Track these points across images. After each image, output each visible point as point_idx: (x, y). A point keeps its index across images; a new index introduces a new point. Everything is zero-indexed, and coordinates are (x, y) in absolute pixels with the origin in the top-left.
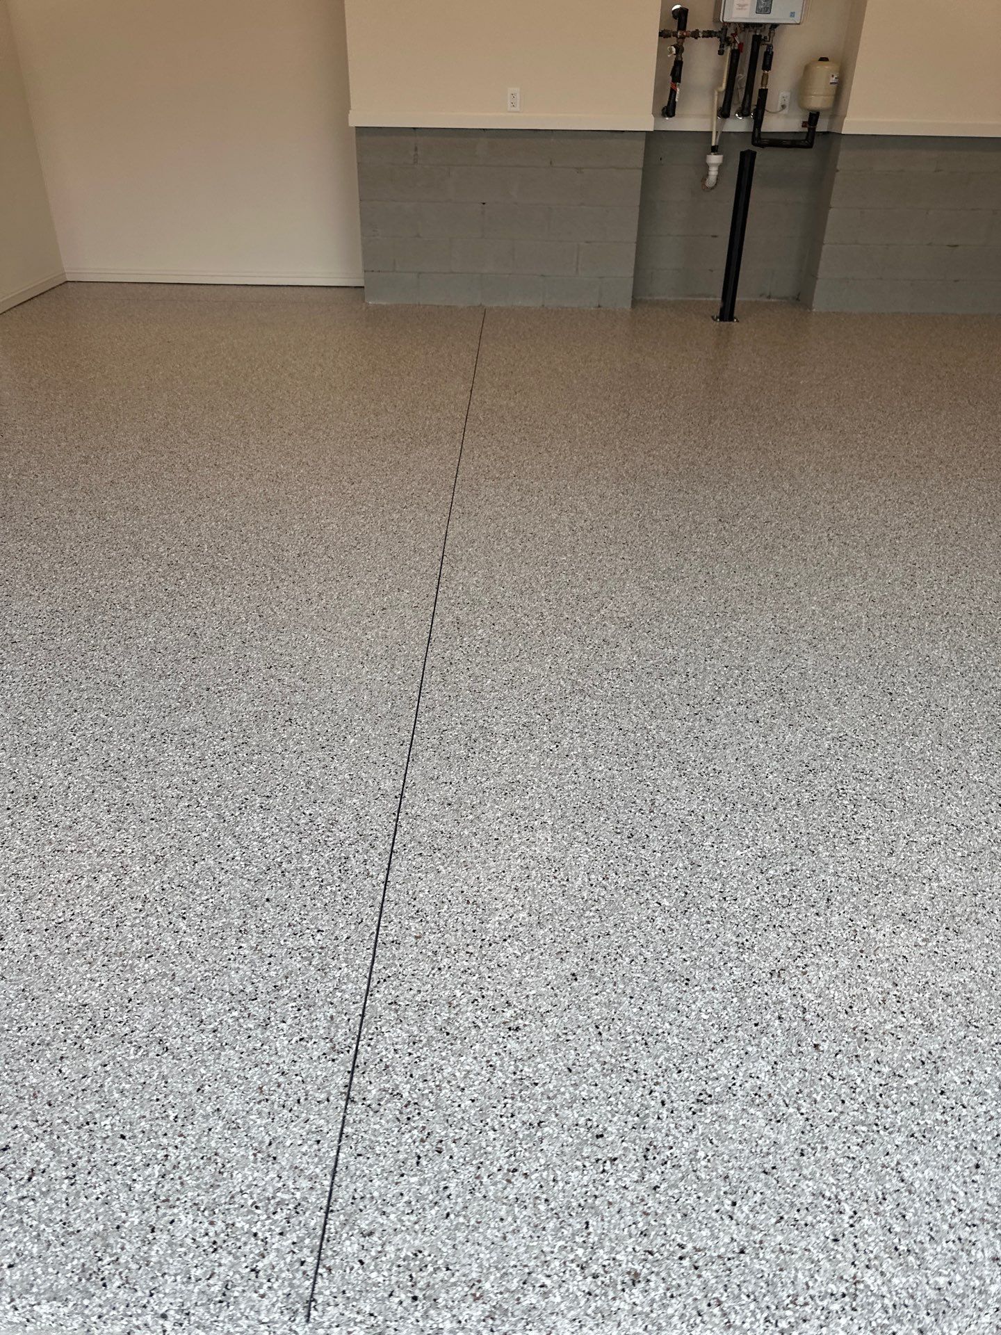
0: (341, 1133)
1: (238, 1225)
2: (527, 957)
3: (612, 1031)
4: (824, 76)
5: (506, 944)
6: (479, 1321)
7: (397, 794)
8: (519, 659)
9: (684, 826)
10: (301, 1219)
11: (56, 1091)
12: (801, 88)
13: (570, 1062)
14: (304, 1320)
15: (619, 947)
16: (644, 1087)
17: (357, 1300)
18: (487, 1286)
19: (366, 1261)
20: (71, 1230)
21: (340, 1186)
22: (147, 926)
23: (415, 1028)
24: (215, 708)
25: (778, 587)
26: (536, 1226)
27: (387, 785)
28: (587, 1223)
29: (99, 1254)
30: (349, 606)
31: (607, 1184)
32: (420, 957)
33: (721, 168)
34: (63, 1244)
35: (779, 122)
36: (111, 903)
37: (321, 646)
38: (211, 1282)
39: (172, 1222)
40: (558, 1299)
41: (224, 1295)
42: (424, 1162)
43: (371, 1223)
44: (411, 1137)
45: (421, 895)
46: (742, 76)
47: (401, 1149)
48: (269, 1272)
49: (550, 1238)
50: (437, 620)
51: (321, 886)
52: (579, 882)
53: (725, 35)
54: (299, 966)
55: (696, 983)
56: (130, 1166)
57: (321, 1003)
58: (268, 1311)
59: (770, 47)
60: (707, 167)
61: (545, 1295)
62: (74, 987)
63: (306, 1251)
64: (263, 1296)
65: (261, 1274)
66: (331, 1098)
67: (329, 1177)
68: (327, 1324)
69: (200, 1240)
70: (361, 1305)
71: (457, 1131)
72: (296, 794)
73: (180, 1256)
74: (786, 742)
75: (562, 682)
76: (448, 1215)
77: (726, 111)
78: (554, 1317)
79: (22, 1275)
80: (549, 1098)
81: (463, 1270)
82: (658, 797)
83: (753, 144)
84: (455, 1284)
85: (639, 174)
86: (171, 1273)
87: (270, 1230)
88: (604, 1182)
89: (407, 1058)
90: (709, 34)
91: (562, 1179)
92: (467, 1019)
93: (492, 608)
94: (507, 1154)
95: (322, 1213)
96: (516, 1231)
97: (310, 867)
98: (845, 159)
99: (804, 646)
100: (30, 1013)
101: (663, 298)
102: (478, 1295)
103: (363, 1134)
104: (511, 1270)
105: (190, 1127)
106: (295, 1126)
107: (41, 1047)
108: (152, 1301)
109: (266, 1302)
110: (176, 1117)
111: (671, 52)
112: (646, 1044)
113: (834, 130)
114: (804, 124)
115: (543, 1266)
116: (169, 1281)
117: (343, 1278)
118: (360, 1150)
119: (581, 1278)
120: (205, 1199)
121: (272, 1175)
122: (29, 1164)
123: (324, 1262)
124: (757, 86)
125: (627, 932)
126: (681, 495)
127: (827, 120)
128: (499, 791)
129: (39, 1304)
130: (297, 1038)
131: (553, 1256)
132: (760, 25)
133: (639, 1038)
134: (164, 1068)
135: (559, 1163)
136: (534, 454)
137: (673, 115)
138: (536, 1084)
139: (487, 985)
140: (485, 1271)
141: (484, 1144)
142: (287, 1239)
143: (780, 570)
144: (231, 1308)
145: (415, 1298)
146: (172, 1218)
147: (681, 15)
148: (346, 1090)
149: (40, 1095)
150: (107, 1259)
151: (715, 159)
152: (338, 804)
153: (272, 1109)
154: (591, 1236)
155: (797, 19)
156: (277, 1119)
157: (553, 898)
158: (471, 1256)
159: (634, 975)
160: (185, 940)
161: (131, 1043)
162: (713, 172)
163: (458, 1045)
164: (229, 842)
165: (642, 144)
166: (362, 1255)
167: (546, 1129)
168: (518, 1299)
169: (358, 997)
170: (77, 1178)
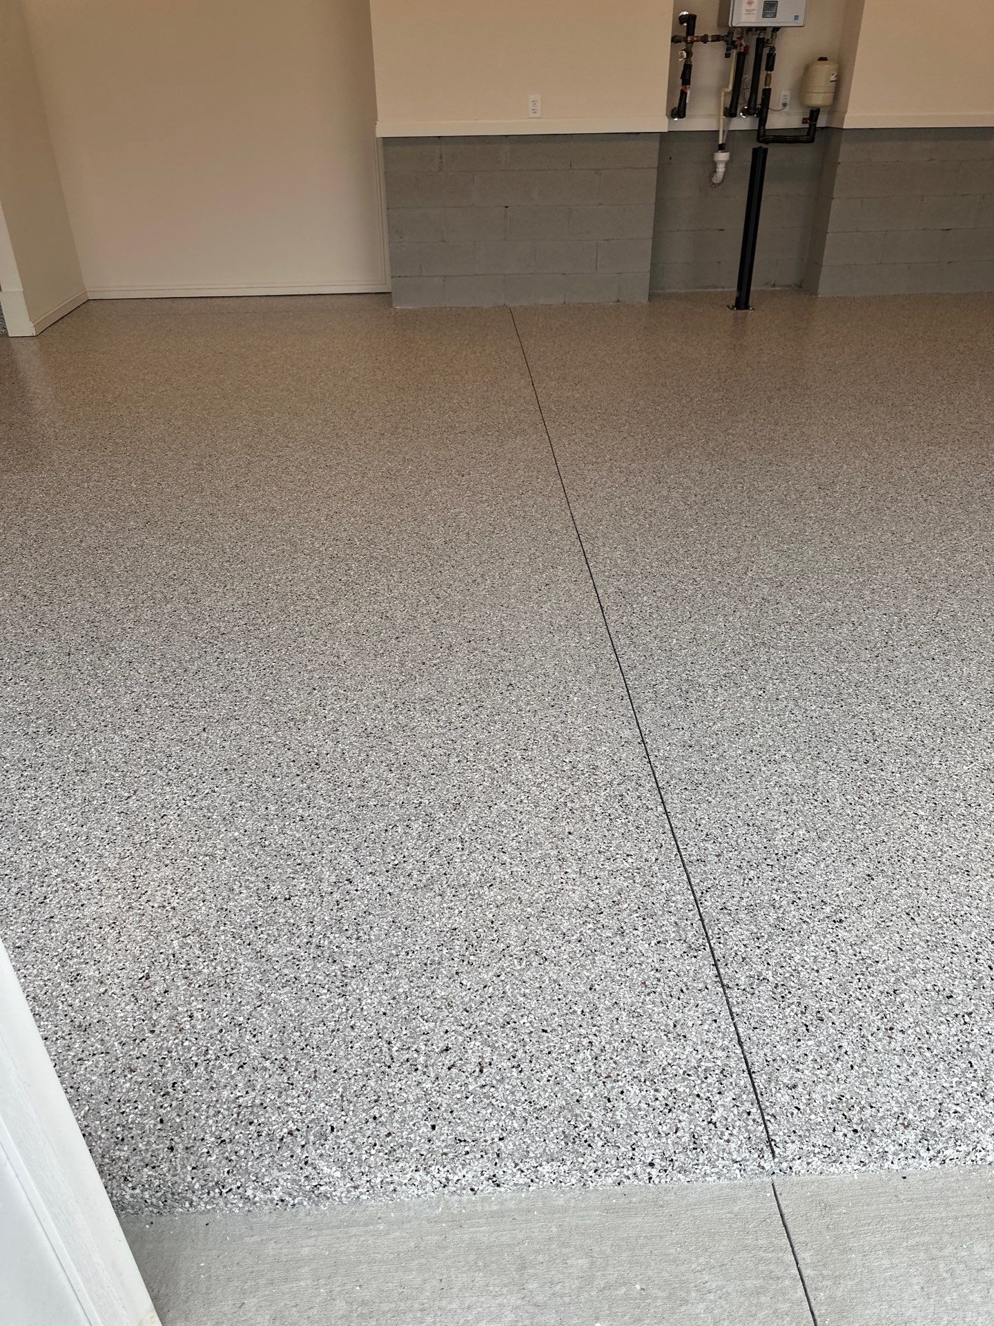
0: (731, 1013)
1: (679, 1090)
2: (822, 866)
3: (922, 916)
4: (824, 75)
5: (798, 856)
6: (916, 1143)
7: (639, 740)
8: (692, 619)
9: (909, 751)
10: (731, 1080)
11: (467, 999)
12: (802, 86)
13: (898, 943)
14: (771, 1156)
15: (898, 851)
16: (969, 957)
17: (809, 1137)
18: (910, 1116)
19: (801, 1107)
20: (538, 1107)
21: (751, 1053)
22: (474, 861)
23: (752, 927)
24: (438, 678)
25: (898, 543)
26: (929, 1069)
27: (626, 733)
28: (970, 1063)
29: (573, 1123)
30: (514, 584)
31: (973, 1032)
32: (728, 871)
33: (727, 164)
34: (537, 1118)
35: (782, 119)
36: (433, 844)
37: (506, 620)
38: (678, 1134)
39: (622, 1092)
40: (973, 1121)
41: (695, 1143)
42: (812, 1029)
43: (791, 1078)
44: (792, 1011)
45: (703, 822)
46: (748, 77)
47: (788, 1020)
48: (725, 1122)
49: (945, 1077)
50: (600, 591)
51: (611, 819)
52: (838, 803)
53: (731, 39)
54: (626, 884)
55: (975, 873)
56: (563, 1053)
57: (660, 913)
58: (738, 1151)
59: (773, 49)
60: (714, 165)
61: (961, 1118)
62: (437, 915)
63: (748, 1105)
64: (728, 1141)
65: (718, 1124)
66: (709, 987)
67: (738, 1047)
68: (791, 1157)
69: (653, 1104)
70: (813, 1140)
71: (828, 1003)
72: (549, 746)
73: (642, 1117)
74: (965, 674)
75: (742, 638)
76: (852, 1067)
77: (733, 111)
78: (976, 1134)
79: (514, 1145)
80: (893, 971)
81: (885, 1107)
82: (875, 728)
83: (759, 140)
84: (883, 1118)
85: (653, 174)
86: (642, 1131)
87: (708, 1091)
88: (969, 1031)
89: (758, 950)
90: (717, 38)
91: (934, 1032)
92: (794, 916)
93: (646, 577)
94: (879, 1017)
95: (746, 1074)
96: (914, 1074)
97: (594, 805)
98: (846, 152)
99: (944, 593)
100: (409, 940)
101: (675, 291)
102: (906, 1124)
103: (750, 1012)
104: (924, 1103)
105: (599, 1018)
106: (689, 1010)
107: (433, 967)
108: (636, 1154)
109: (733, 1145)
110: (583, 1011)
111: (682, 57)
112: (955, 924)
113: (834, 125)
114: (804, 121)
115: (949, 1098)
116: (643, 1138)
117: (788, 1121)
118: (753, 1025)
119: (984, 1104)
120: (642, 1073)
121: (689, 1049)
122: (475, 1060)
123: (768, 1110)
124: (762, 86)
125: (899, 838)
126: (774, 468)
127: (826, 116)
128: (730, 733)
129: (541, 1165)
130: (655, 941)
131: (954, 1089)
132: (764, 29)
133: (947, 920)
134: (551, 973)
135: (926, 1020)
136: (620, 439)
137: (684, 116)
138: (878, 962)
139: (798, 889)
140: (903, 1106)
141: (856, 1011)
142: (727, 1097)
143: (894, 528)
144: (706, 1152)
145: (855, 1131)
146: (620, 1090)
147: (690, 20)
148: (718, 979)
149: (454, 1005)
150: (582, 1127)
151: (722, 157)
152: (589, 751)
153: (662, 998)
154: (979, 1072)
155: (800, 22)
156: (670, 1007)
157: (823, 817)
158: (886, 1096)
159: (921, 871)
160: (515, 869)
161: (511, 956)
162: (721, 169)
163: (796, 938)
164: (511, 789)
165: (657, 144)
166: (796, 1103)
167: (902, 996)
168: (940, 1124)
169: (691, 906)
170: (522, 1066)
